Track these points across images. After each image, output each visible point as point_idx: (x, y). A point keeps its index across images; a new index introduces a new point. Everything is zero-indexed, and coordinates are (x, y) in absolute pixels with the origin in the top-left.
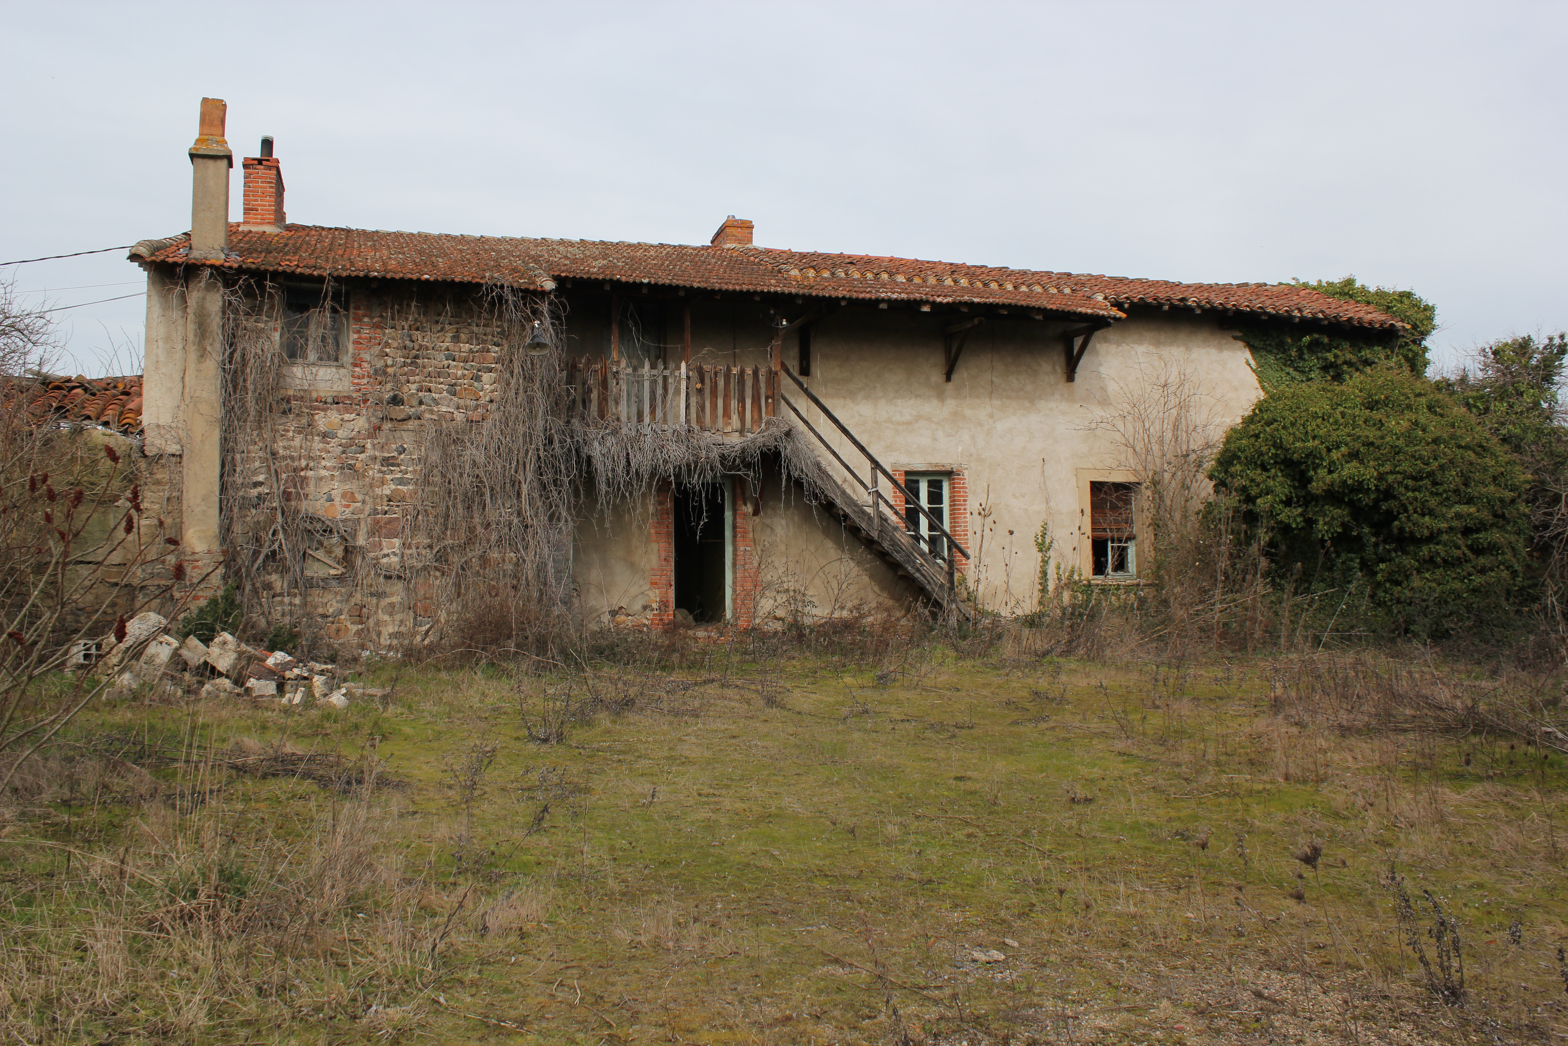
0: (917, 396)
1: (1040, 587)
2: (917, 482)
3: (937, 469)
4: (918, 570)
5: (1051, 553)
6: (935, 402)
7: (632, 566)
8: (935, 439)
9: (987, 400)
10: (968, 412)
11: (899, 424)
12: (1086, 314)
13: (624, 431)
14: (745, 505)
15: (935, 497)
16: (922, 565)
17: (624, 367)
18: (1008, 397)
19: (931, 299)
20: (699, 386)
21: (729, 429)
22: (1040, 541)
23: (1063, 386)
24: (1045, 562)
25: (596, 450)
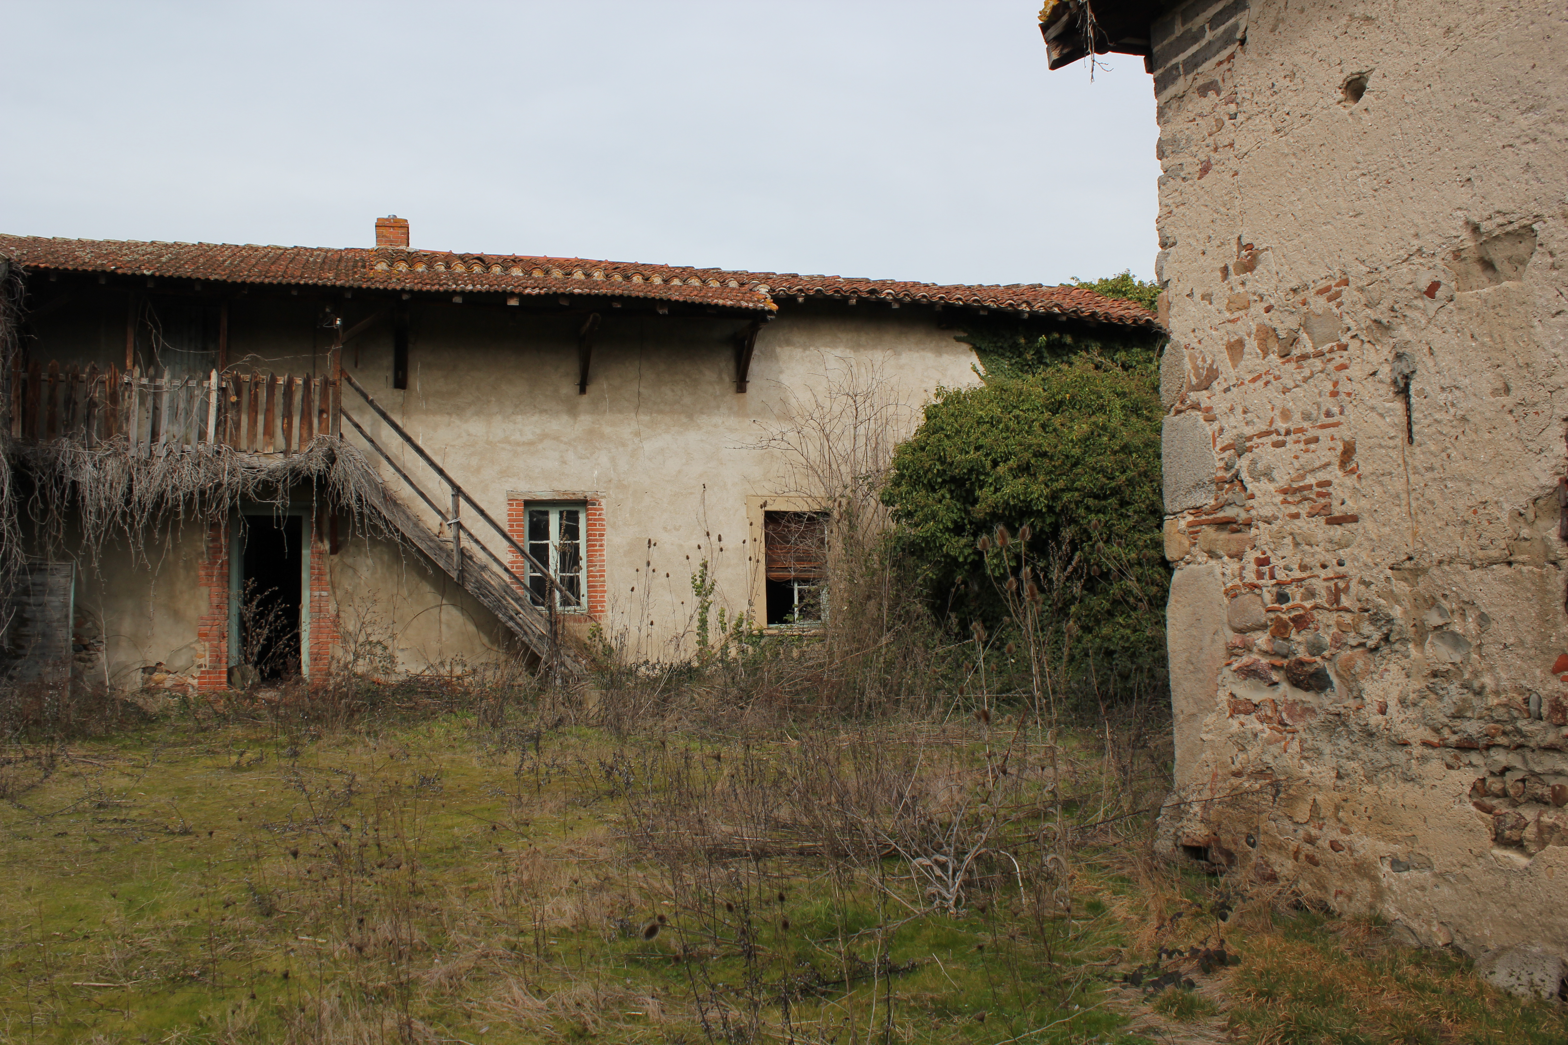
0: (543, 411)
1: (697, 638)
2: (546, 513)
3: (566, 497)
4: (511, 618)
5: (711, 598)
6: (565, 418)
7: (177, 615)
8: (564, 462)
9: (633, 415)
10: (607, 430)
11: (518, 444)
12: (724, 306)
13: (133, 452)
14: (322, 541)
15: (570, 531)
16: (518, 613)
17: (135, 377)
18: (660, 412)
19: (517, 291)
20: (234, 399)
21: (271, 450)
22: (698, 582)
23: (731, 398)
24: (705, 609)
25: (87, 474)
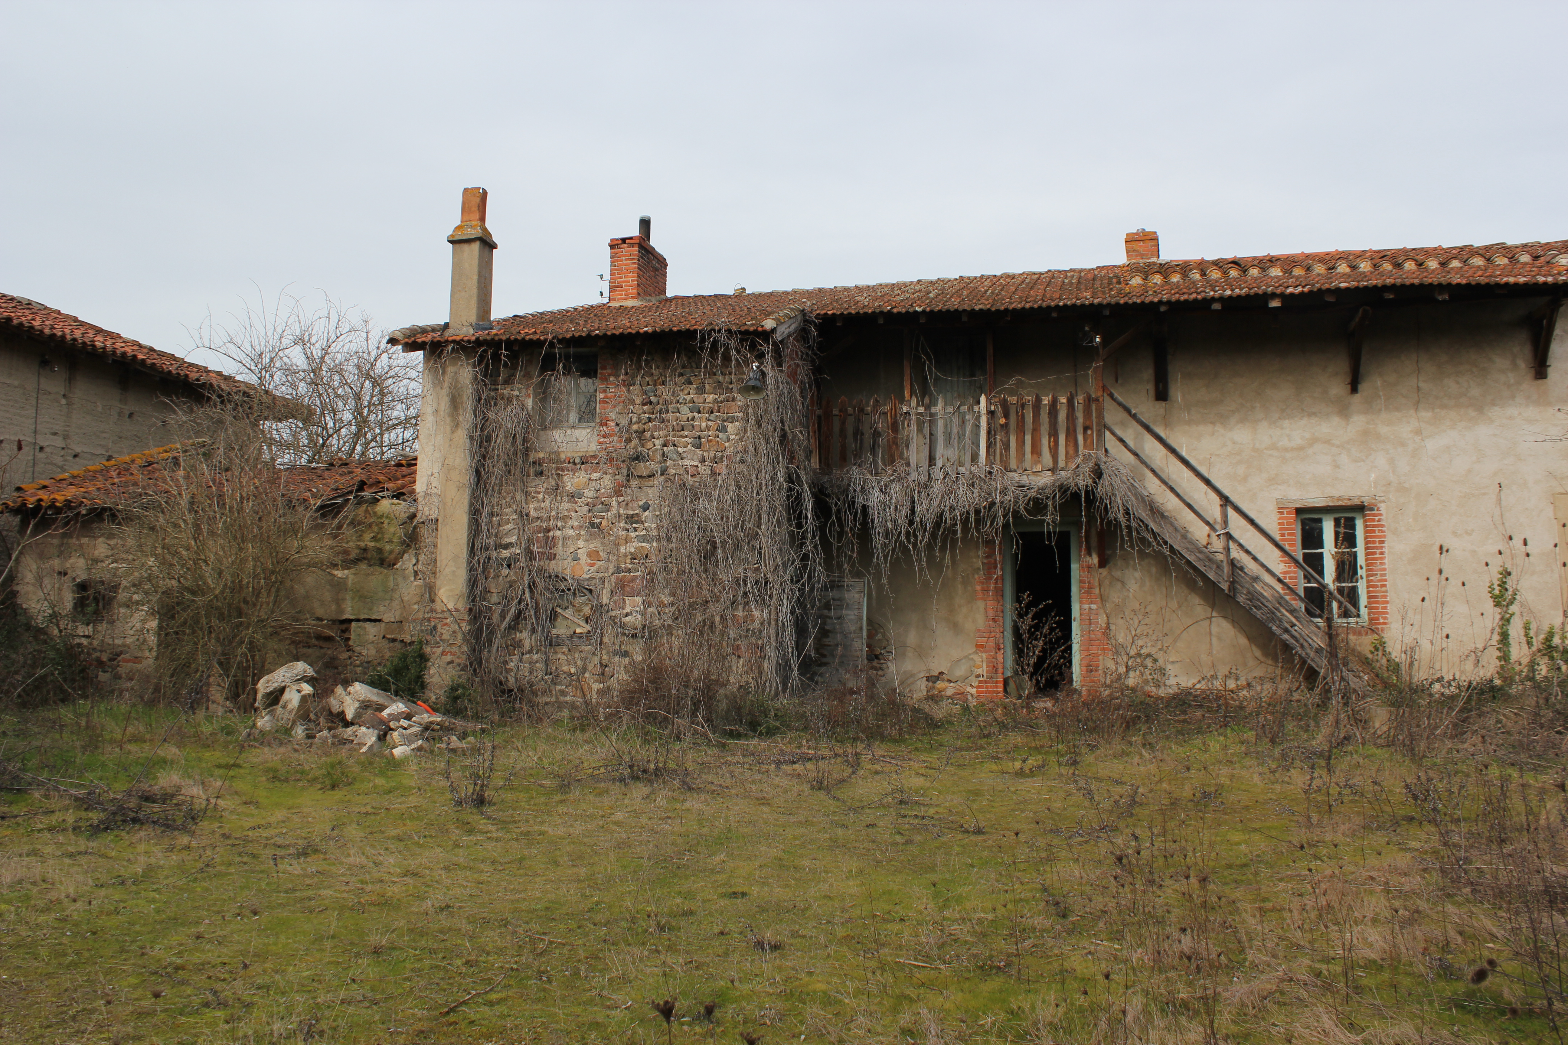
0: (1311, 415)
1: (1498, 654)
2: (1320, 521)
3: (1340, 503)
4: (1286, 631)
5: (1513, 608)
6: (1336, 420)
7: (956, 627)
8: (1337, 467)
9: (1412, 412)
10: (1384, 430)
11: (1286, 450)
13: (913, 476)
14: (1090, 555)
15: (1347, 539)
16: (1293, 625)
17: (912, 406)
18: (1444, 407)
19: (1278, 291)
20: (1003, 421)
21: (1039, 468)
22: (1497, 592)
23: (1529, 386)
24: (1506, 620)
25: (875, 498)
